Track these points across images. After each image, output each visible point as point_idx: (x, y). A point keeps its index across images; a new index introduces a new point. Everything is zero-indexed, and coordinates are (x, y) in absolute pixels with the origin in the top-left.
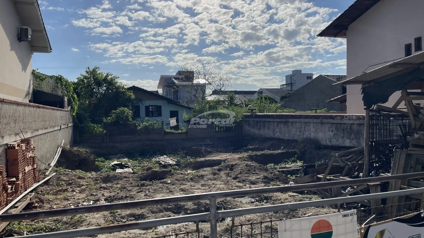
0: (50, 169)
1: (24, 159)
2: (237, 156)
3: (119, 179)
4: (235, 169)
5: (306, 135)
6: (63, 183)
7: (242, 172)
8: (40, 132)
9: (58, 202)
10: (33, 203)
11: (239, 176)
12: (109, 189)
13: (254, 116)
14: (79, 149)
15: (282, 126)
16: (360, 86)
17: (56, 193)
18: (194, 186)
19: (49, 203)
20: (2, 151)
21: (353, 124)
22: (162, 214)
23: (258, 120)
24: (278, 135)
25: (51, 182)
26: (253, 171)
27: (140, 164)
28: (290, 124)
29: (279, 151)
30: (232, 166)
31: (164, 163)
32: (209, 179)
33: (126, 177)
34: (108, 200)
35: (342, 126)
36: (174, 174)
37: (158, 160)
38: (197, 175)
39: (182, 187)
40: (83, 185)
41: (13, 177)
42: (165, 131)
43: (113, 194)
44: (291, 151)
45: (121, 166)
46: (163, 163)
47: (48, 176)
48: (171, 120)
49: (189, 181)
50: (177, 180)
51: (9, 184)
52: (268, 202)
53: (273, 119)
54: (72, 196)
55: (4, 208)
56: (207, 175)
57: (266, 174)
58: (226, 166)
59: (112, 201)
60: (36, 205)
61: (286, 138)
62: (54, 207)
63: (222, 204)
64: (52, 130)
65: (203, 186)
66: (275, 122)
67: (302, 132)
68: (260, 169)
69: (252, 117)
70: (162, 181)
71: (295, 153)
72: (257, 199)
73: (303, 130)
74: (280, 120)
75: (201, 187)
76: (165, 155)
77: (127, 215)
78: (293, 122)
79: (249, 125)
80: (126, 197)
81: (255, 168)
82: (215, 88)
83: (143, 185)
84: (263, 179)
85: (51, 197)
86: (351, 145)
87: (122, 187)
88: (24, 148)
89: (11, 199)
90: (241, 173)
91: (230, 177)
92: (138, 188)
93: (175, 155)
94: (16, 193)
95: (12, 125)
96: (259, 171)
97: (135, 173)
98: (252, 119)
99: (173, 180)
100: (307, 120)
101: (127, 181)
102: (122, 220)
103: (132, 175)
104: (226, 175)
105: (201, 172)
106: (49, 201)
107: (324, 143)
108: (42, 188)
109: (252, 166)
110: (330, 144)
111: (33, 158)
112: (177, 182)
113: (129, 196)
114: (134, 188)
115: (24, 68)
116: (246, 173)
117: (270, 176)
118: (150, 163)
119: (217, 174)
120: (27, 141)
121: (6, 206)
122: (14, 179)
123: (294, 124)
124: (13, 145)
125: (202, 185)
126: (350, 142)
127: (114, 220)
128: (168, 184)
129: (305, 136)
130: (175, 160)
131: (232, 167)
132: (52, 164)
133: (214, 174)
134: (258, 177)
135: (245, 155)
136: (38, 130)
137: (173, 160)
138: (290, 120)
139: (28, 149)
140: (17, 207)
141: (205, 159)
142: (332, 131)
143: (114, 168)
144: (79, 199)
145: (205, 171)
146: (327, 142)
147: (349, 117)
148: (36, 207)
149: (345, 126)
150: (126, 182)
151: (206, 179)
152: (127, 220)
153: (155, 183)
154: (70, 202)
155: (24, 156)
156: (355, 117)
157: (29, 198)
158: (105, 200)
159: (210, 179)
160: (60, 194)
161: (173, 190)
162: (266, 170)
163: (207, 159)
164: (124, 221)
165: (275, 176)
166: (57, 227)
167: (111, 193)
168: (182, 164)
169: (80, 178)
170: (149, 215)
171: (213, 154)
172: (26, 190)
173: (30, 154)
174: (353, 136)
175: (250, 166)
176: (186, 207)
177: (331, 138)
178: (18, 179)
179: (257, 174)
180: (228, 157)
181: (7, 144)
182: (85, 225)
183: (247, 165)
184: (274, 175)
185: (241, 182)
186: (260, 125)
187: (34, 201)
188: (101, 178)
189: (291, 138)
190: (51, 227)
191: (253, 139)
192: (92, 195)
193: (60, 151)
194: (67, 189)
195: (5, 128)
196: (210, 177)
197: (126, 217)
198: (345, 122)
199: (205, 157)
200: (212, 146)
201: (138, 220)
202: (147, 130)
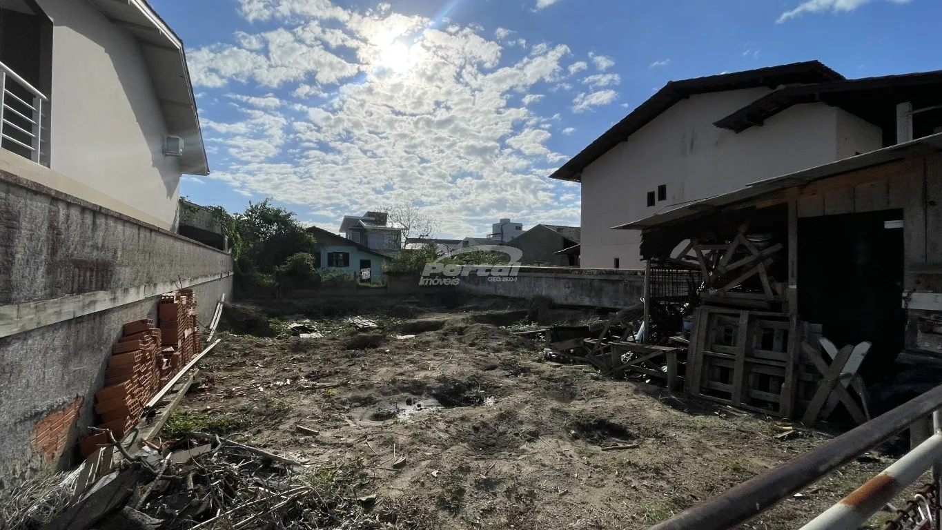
0: (212, 333)
1: (184, 318)
2: (460, 317)
3: (314, 347)
4: (467, 332)
5: (537, 291)
6: (237, 353)
7: (479, 337)
8: (200, 281)
9: (236, 381)
10: (198, 384)
11: (476, 341)
12: (306, 362)
14: (244, 307)
16: (640, 232)
17: (229, 369)
18: (425, 356)
19: (223, 383)
20: (153, 307)
22: (397, 396)
25: (217, 351)
26: (492, 336)
27: (328, 326)
29: (507, 311)
30: (461, 329)
31: (362, 326)
33: (324, 345)
34: (310, 377)
35: (581, 282)
36: (389, 341)
38: (421, 341)
39: (409, 357)
40: (265, 356)
41: (168, 346)
42: (358, 286)
43: (315, 369)
45: (305, 330)
46: (360, 326)
47: (211, 342)
48: (363, 271)
50: (397, 348)
51: (166, 357)
52: (526, 375)
54: (255, 372)
55: (155, 394)
56: (433, 341)
58: (452, 330)
59: (317, 378)
60: (204, 386)
61: (512, 296)
62: (233, 389)
63: (475, 380)
64: (212, 279)
65: (436, 356)
68: (500, 332)
70: (378, 349)
71: (525, 313)
72: (512, 371)
73: (532, 286)
75: (435, 358)
76: (358, 315)
77: (349, 400)
79: (464, 279)
80: (337, 373)
83: (354, 355)
85: (222, 374)
86: (591, 304)
87: (324, 358)
88: (184, 303)
89: (166, 379)
90: (477, 338)
91: (464, 343)
92: (347, 359)
94: (174, 369)
95: (168, 268)
97: (336, 339)
99: (392, 347)
101: (326, 349)
102: (343, 407)
103: (332, 342)
106: (222, 381)
107: (558, 301)
108: (204, 361)
109: (490, 329)
110: (565, 303)
111: (194, 317)
112: (397, 350)
113: (340, 371)
114: (341, 359)
115: (170, 193)
116: (484, 338)
117: (514, 341)
118: (342, 325)
120: (187, 292)
121: (159, 391)
122: (171, 349)
123: (522, 279)
124: (170, 297)
125: (434, 354)
126: (591, 301)
128: (387, 353)
129: (535, 293)
131: (461, 331)
132: (214, 326)
133: (443, 340)
135: (469, 315)
136: (197, 278)
137: (373, 322)
139: (189, 305)
140: (177, 391)
141: (417, 320)
142: (569, 288)
143: (295, 332)
144: (265, 377)
145: (429, 336)
146: (563, 301)
148: (203, 390)
149: (584, 282)
150: (325, 351)
151: (433, 346)
152: (350, 407)
154: (253, 381)
155: (183, 315)
156: (596, 271)
157: (192, 376)
158: (307, 377)
159: (438, 346)
160: (237, 370)
161: (397, 361)
162: (507, 334)
163: (420, 320)
164: (347, 407)
165: (519, 342)
166: (246, 420)
167: (310, 366)
168: (386, 327)
169: (258, 346)
170: (380, 398)
171: (426, 314)
172: (185, 365)
173: (191, 312)
174: (593, 294)
175: (487, 329)
176: (428, 385)
177: (567, 296)
178: (176, 348)
179: (497, 339)
180: (446, 319)
181: (160, 296)
182: (293, 417)
183: (482, 328)
184: (518, 340)
185: (482, 350)
187: (200, 380)
188: (289, 346)
189: (517, 295)
190: (236, 420)
191: (471, 296)
192: (284, 370)
193: (221, 308)
194: (244, 362)
195: (158, 272)
196: (437, 343)
197: (348, 402)
198: (584, 277)
199: (415, 318)
200: (419, 304)
201: (365, 406)
202: (335, 283)
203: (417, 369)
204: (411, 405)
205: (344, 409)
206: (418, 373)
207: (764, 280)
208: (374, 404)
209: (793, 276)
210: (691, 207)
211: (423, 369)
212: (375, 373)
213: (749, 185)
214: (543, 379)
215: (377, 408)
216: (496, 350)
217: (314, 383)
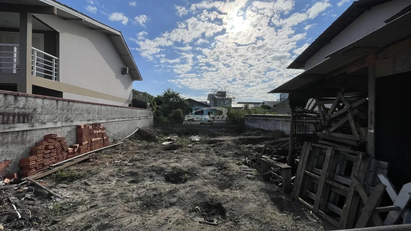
0: (122, 140)
8: (117, 120)
10: (90, 159)
15: (264, 122)
20: (73, 129)
23: (252, 118)
24: (262, 127)
25: (116, 147)
28: (268, 121)
29: (260, 137)
37: (192, 138)
40: (129, 150)
44: (267, 137)
45: (169, 140)
47: (117, 143)
51: (72, 148)
54: (117, 156)
64: (131, 119)
66: (261, 119)
67: (275, 126)
79: (248, 121)
81: (232, 147)
84: (234, 154)
85: (105, 156)
88: (91, 128)
89: (71, 156)
90: (222, 149)
93: (202, 136)
95: (85, 115)
98: (249, 117)
100: (278, 119)
104: (214, 150)
105: (201, 147)
111: (102, 133)
115: (127, 88)
116: (225, 150)
122: (78, 145)
123: (271, 121)
124: (82, 126)
128: (174, 153)
129: (276, 129)
130: (200, 138)
134: (231, 153)
135: (237, 138)
136: (114, 119)
139: (96, 129)
152: (125, 175)
153: (167, 152)
155: (91, 132)
157: (89, 155)
160: (112, 155)
162: (239, 148)
167: (138, 156)
172: (91, 151)
173: (98, 132)
176: (166, 170)
178: (81, 145)
180: (227, 139)
181: (78, 125)
186: (253, 121)
187: (92, 157)
189: (268, 129)
193: (137, 130)
195: (76, 117)
199: (215, 138)
201: (131, 176)
204: (151, 178)
207: (353, 125)
209: (371, 123)
215: (136, 177)
216: (225, 156)
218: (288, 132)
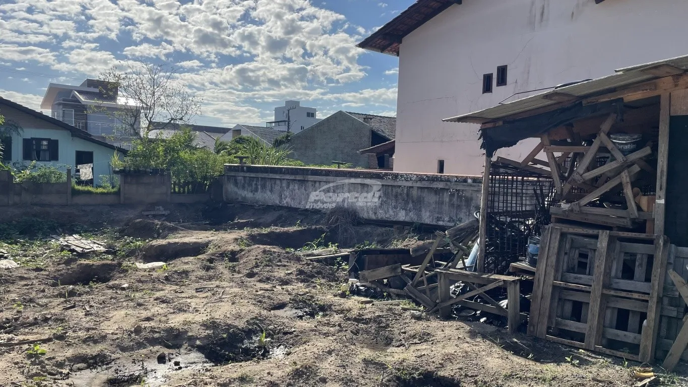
2: (230, 236)
3: (7, 281)
4: (241, 258)
7: (259, 264)
11: (255, 270)
13: (245, 168)
15: (296, 187)
16: (478, 126)
18: (183, 292)
21: (412, 187)
22: (143, 351)
23: (252, 175)
24: (287, 201)
26: (278, 262)
27: (25, 251)
28: (310, 184)
29: (296, 228)
30: (233, 253)
31: (81, 249)
32: (200, 279)
33: (22, 278)
35: (394, 190)
36: (127, 271)
37: (66, 243)
38: (176, 272)
39: (159, 294)
42: (73, 190)
43: (10, 315)
44: (316, 228)
46: (79, 250)
48: (82, 168)
49: (162, 282)
50: (140, 281)
52: (327, 315)
53: (280, 175)
56: (193, 271)
57: (299, 267)
58: (220, 254)
59: (15, 329)
61: (302, 207)
63: (256, 324)
65: (199, 292)
66: (284, 179)
68: (288, 257)
69: (243, 171)
70: (110, 283)
71: (321, 232)
72: (307, 310)
74: (292, 177)
75: (197, 294)
76: (75, 234)
77: (69, 359)
78: (315, 182)
79: (236, 184)
80: (46, 320)
81: (279, 256)
82: (172, 115)
83: (72, 294)
84: (298, 275)
86: (408, 219)
87: (24, 299)
90: (257, 266)
91: (239, 272)
92: (62, 299)
93: (96, 235)
96: (287, 262)
97: (42, 270)
98: (242, 174)
99: (132, 281)
101: (26, 285)
102: (60, 370)
103: (35, 273)
104: (229, 269)
105: (181, 264)
107: (365, 216)
109: (275, 252)
110: (373, 217)
112: (140, 284)
113: (51, 318)
114: (51, 300)
116: (267, 266)
117: (307, 269)
118: (50, 249)
119: (212, 269)
123: (317, 184)
125: (196, 289)
126: (407, 215)
127: (44, 372)
128: (124, 289)
130: (103, 244)
131: (233, 257)
133: (208, 269)
134: (289, 272)
135: (244, 233)
137: (98, 244)
138: (311, 178)
141: (167, 240)
145: (187, 263)
146: (370, 214)
147: (405, 176)
149: (399, 190)
150: (25, 287)
151: (194, 278)
152: (71, 370)
153: (97, 288)
156: (415, 176)
161: (141, 301)
162: (298, 259)
163: (172, 241)
164: (65, 371)
165: (315, 270)
168: (118, 250)
170: (118, 355)
171: (180, 232)
174: (411, 205)
175: (271, 253)
176: (190, 334)
177: (376, 209)
179: (285, 266)
180: (211, 238)
183: (264, 252)
184: (313, 267)
185: (264, 282)
186: (256, 184)
191: (245, 207)
196: (199, 273)
197: (67, 363)
198: (400, 183)
199: (164, 237)
200: (169, 218)
201: (95, 368)
202: (36, 186)
203: (172, 311)
204: (164, 363)
205: (61, 373)
206: (173, 316)
207: (628, 192)
208: (107, 364)
209: (661, 189)
210: (546, 96)
211: (181, 310)
212: (108, 319)
213: (619, 71)
214: (349, 319)
215: (113, 369)
216: (284, 282)
217: (10, 336)
218: (368, 213)
